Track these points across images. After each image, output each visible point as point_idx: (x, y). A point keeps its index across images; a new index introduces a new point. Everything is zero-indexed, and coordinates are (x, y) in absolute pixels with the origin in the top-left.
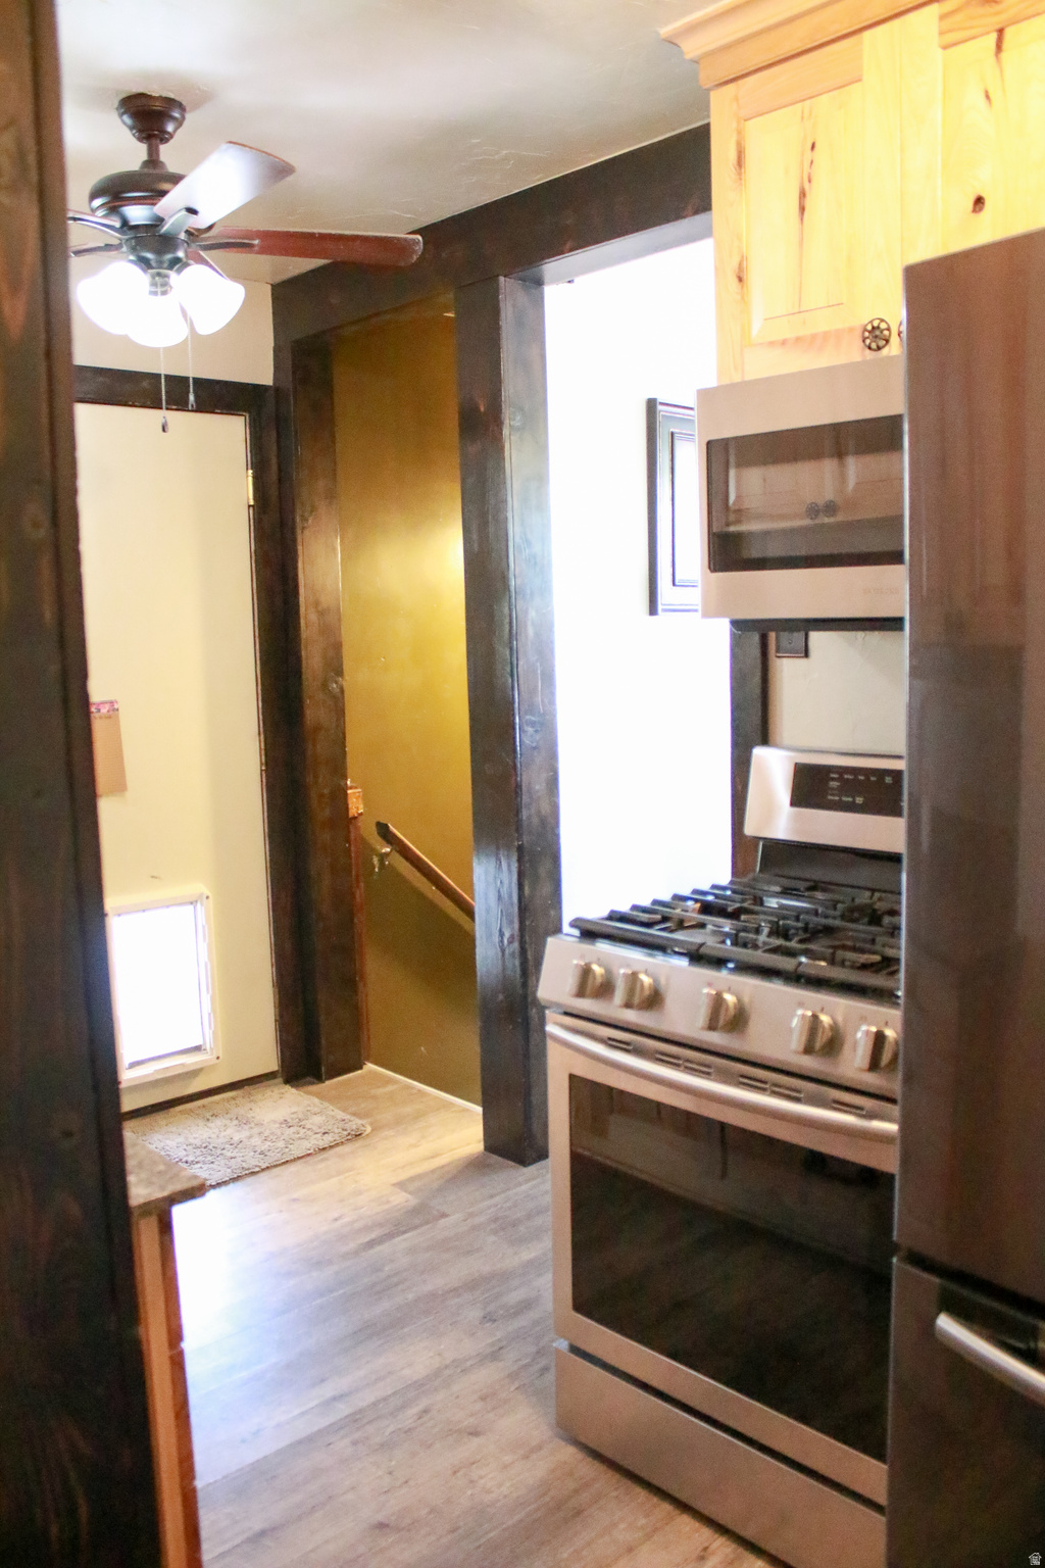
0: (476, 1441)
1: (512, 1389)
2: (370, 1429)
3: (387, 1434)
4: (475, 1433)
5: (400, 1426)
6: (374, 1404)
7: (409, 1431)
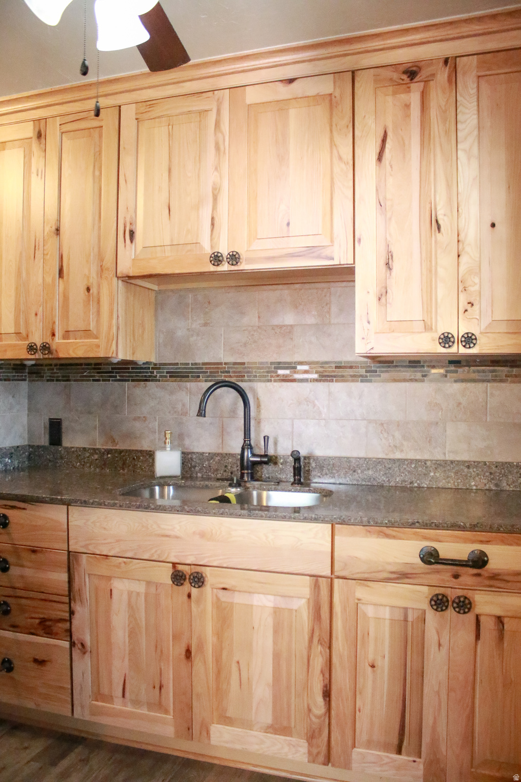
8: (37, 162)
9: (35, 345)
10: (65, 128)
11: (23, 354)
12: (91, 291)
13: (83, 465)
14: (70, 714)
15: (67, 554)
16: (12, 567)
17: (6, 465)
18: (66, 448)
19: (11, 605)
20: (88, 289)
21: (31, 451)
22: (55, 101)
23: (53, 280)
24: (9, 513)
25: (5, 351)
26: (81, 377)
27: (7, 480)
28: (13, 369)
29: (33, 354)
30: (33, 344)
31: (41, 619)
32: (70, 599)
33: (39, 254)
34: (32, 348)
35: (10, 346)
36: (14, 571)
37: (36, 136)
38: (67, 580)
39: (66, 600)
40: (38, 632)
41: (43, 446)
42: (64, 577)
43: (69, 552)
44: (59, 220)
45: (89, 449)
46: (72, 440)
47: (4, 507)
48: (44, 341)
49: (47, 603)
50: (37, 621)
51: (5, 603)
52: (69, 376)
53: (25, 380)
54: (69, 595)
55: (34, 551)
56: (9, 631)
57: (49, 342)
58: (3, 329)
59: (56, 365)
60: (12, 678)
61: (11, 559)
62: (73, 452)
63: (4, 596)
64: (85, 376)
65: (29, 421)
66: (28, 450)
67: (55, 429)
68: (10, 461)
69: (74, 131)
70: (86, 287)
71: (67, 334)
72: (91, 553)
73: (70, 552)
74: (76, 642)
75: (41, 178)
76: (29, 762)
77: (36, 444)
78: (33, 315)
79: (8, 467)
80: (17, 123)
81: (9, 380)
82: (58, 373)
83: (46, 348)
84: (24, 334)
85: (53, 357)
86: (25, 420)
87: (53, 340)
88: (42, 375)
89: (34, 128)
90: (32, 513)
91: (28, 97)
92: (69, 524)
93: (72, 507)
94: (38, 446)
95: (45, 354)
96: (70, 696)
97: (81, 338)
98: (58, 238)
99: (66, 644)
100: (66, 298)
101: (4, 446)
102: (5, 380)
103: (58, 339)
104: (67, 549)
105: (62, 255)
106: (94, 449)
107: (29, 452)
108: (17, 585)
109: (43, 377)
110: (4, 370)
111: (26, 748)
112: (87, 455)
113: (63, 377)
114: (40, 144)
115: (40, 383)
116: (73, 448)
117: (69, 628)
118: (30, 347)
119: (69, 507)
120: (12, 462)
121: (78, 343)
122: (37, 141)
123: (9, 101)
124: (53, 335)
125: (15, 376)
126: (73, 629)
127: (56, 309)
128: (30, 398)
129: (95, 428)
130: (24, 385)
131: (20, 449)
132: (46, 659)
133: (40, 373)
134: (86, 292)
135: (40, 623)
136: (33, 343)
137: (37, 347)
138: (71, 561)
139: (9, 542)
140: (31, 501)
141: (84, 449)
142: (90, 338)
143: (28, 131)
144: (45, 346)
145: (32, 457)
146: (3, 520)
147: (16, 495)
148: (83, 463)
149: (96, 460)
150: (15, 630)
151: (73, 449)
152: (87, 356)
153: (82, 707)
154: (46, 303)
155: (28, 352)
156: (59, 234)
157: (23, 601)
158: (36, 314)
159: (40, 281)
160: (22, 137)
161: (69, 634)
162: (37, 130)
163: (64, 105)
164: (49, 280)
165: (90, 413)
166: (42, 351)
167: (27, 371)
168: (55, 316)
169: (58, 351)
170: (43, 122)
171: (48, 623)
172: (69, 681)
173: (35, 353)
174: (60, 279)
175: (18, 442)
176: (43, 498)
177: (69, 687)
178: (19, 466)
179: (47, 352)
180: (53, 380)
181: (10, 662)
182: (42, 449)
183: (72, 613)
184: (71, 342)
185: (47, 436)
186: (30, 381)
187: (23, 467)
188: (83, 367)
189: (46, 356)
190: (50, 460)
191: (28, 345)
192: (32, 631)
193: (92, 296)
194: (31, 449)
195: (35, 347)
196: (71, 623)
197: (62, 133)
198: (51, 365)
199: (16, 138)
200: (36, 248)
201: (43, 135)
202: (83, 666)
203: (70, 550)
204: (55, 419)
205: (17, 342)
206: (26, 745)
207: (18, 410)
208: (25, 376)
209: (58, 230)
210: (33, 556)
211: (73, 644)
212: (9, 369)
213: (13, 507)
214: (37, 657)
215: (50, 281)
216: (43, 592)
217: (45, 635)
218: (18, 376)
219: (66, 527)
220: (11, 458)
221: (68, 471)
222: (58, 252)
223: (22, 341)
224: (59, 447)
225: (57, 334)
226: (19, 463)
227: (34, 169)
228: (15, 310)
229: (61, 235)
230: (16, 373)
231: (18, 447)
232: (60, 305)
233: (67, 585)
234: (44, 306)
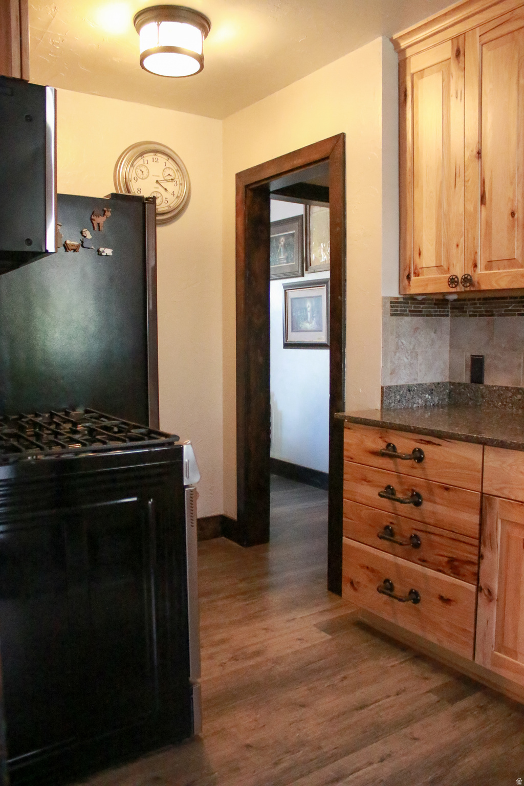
0: (248, 742)
1: (216, 773)
2: (312, 755)
3: (301, 752)
4: (248, 746)
5: (293, 756)
6: (310, 772)
7: (287, 752)
8: (455, 84)
9: (457, 277)
10: (486, 38)
11: (444, 288)
12: (516, 216)
13: (505, 405)
14: (471, 658)
15: (480, 495)
16: (424, 502)
17: (426, 401)
18: (487, 387)
19: (422, 539)
20: (513, 214)
21: (452, 388)
22: (475, 9)
23: (475, 208)
24: (424, 448)
25: (427, 285)
26: (505, 311)
27: (427, 416)
28: (435, 304)
29: (454, 287)
30: (454, 277)
31: (449, 557)
32: (480, 542)
33: (460, 182)
34: (453, 281)
35: (430, 280)
36: (426, 506)
37: (455, 55)
38: (478, 522)
39: (476, 542)
40: (445, 570)
41: (464, 384)
42: (476, 519)
43: (482, 493)
44: (480, 142)
45: (512, 388)
46: (494, 379)
47: (419, 441)
48: (466, 273)
49: (457, 543)
50: (446, 559)
51: (416, 536)
52: (492, 311)
53: (447, 316)
54: (480, 539)
55: (447, 489)
56: (418, 564)
57: (470, 274)
58: (424, 263)
59: (479, 299)
60: (418, 611)
61: (424, 494)
62: (495, 391)
63: (416, 529)
64: (510, 310)
65: (451, 358)
66: (448, 387)
67: (477, 366)
68: (430, 397)
69: (495, 39)
70: (510, 212)
71: (489, 265)
72: (505, 497)
73: (484, 493)
74: (483, 587)
75: (461, 100)
76: (427, 692)
77: (457, 381)
78: (455, 246)
79: (428, 403)
80: (435, 46)
81: (431, 315)
82: (480, 308)
83: (467, 280)
84: (445, 267)
85: (475, 289)
86: (446, 356)
87: (475, 271)
88: (465, 310)
89: (453, 48)
90: (447, 449)
91: (445, 14)
92: (484, 464)
93: (487, 446)
94: (459, 383)
95: (467, 287)
96: (472, 641)
97: (505, 268)
98: (480, 162)
99: (473, 588)
100: (488, 225)
101: (424, 382)
102: (427, 315)
103: (480, 271)
104: (480, 491)
105: (484, 180)
106: (518, 389)
107: (450, 390)
108: (427, 520)
109: (466, 312)
110: (426, 306)
111: (426, 679)
112: (510, 394)
113: (487, 311)
114: (459, 63)
115: (462, 318)
116: (495, 386)
117: (477, 572)
118: (451, 280)
119: (485, 446)
120: (432, 398)
121: (500, 273)
122: (456, 62)
123: (425, 24)
124: (475, 266)
125: (436, 311)
126: (481, 574)
127: (478, 240)
128: (453, 334)
129: (520, 366)
130: (446, 321)
131: (441, 385)
132: (451, 598)
133: (463, 308)
134: (510, 216)
135: (448, 562)
136: (454, 275)
137: (458, 279)
138: (484, 504)
139: (423, 477)
140: (446, 438)
141: (507, 388)
142: (515, 268)
143: (447, 51)
144: (467, 278)
145: (453, 395)
146: (418, 455)
147: (432, 430)
148: (505, 403)
149: (520, 400)
150: (423, 564)
151: (495, 388)
152: (511, 287)
153: (484, 655)
154: (468, 232)
155: (449, 285)
156: (481, 158)
157: (433, 537)
158: (458, 246)
159: (462, 209)
160: (440, 60)
161: (476, 577)
162: (455, 49)
163: (484, 12)
164: (470, 208)
165: (514, 350)
166: (463, 283)
167: (449, 306)
168: (477, 246)
169: (480, 282)
170: (461, 38)
171: (456, 563)
172: (473, 625)
173: (456, 286)
174: (482, 206)
175: (439, 379)
176: (459, 435)
177: (473, 631)
178: (439, 403)
179: (468, 284)
180: (476, 316)
181: (416, 593)
182: (463, 386)
183: (481, 557)
184: (494, 273)
185: (469, 373)
186: (452, 316)
187: (443, 403)
188: (508, 300)
189: (468, 289)
190: (471, 399)
191: (449, 278)
192: (441, 568)
193: (518, 221)
194: (452, 387)
195: (456, 279)
196: (479, 567)
197: (482, 45)
198: (474, 299)
199: (433, 63)
200: (457, 175)
201: (461, 53)
202: (489, 615)
203: (484, 492)
204: (477, 356)
205: (439, 276)
206: (426, 675)
207: (440, 347)
208: (448, 311)
209: (479, 153)
210: (446, 493)
211: (479, 589)
212: (431, 304)
213: (429, 442)
214: (443, 595)
215: (472, 209)
216: (453, 532)
217: (452, 575)
218: (440, 311)
219: (480, 467)
220: (431, 394)
221: (488, 411)
222: (480, 177)
223: (443, 274)
224: (481, 385)
225: (479, 266)
226: (439, 399)
227: (453, 92)
228: (436, 244)
229: (482, 157)
230: (438, 308)
231: (438, 384)
232: (483, 233)
233: (478, 527)
234: (466, 236)
